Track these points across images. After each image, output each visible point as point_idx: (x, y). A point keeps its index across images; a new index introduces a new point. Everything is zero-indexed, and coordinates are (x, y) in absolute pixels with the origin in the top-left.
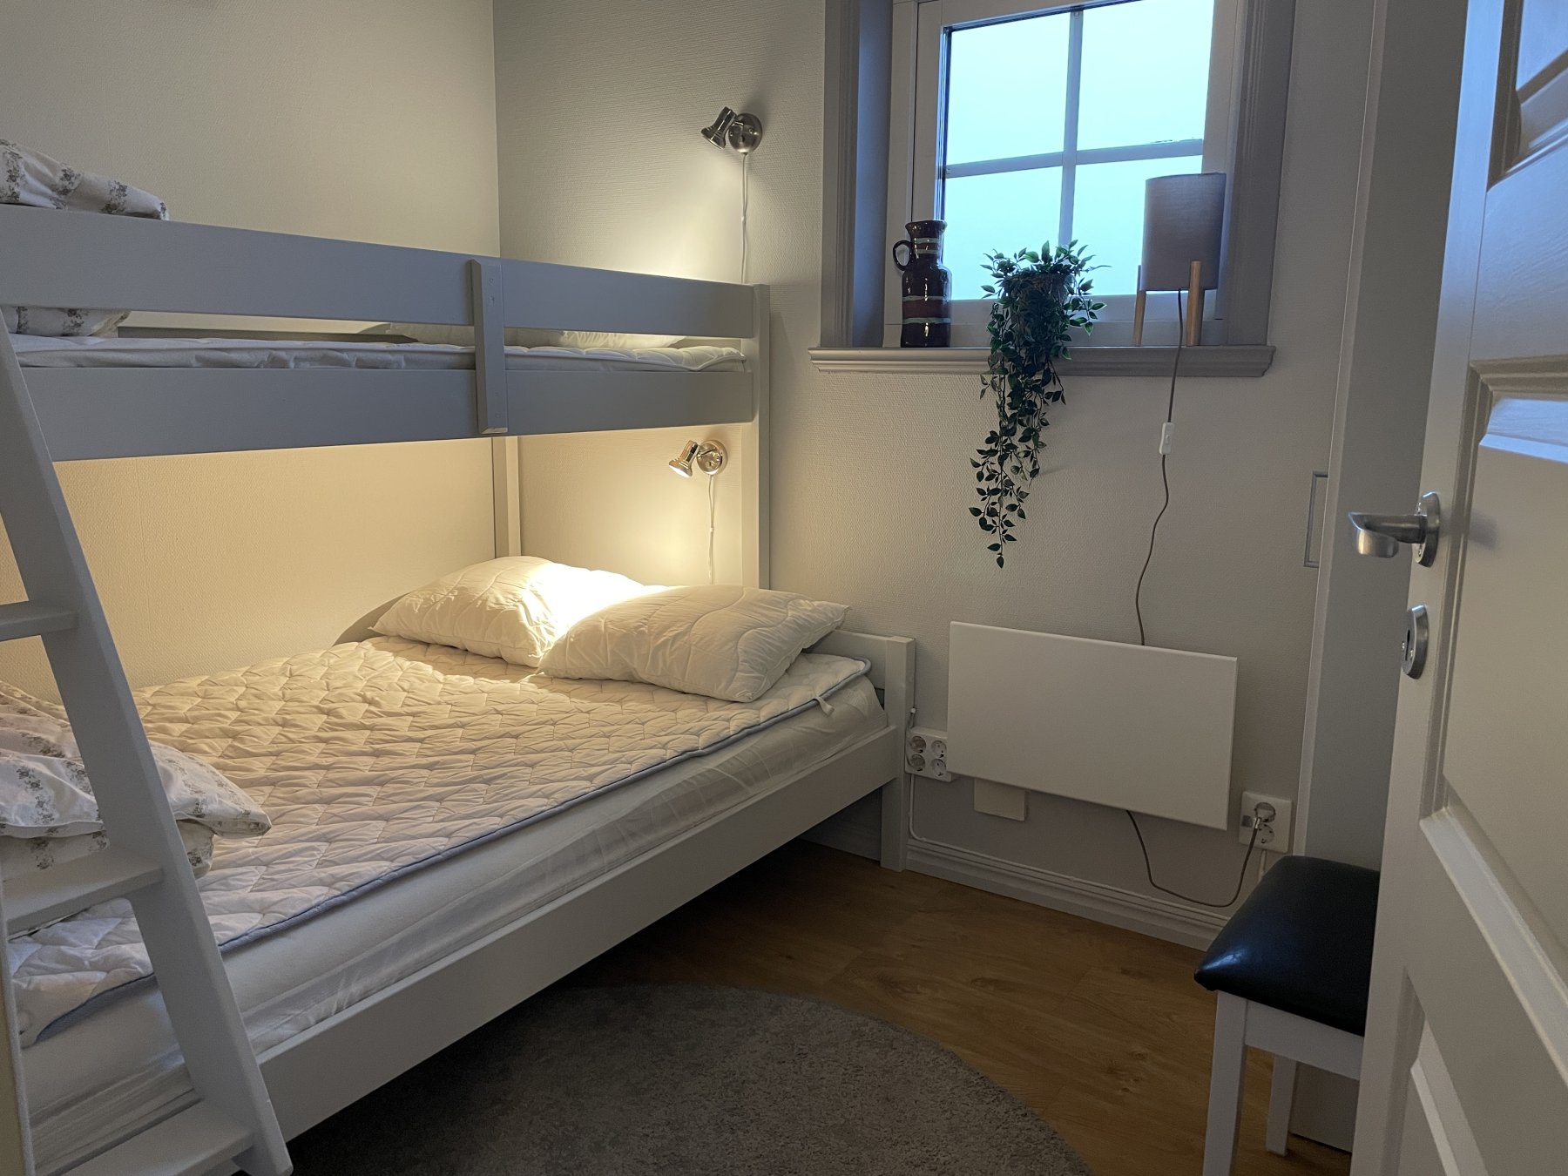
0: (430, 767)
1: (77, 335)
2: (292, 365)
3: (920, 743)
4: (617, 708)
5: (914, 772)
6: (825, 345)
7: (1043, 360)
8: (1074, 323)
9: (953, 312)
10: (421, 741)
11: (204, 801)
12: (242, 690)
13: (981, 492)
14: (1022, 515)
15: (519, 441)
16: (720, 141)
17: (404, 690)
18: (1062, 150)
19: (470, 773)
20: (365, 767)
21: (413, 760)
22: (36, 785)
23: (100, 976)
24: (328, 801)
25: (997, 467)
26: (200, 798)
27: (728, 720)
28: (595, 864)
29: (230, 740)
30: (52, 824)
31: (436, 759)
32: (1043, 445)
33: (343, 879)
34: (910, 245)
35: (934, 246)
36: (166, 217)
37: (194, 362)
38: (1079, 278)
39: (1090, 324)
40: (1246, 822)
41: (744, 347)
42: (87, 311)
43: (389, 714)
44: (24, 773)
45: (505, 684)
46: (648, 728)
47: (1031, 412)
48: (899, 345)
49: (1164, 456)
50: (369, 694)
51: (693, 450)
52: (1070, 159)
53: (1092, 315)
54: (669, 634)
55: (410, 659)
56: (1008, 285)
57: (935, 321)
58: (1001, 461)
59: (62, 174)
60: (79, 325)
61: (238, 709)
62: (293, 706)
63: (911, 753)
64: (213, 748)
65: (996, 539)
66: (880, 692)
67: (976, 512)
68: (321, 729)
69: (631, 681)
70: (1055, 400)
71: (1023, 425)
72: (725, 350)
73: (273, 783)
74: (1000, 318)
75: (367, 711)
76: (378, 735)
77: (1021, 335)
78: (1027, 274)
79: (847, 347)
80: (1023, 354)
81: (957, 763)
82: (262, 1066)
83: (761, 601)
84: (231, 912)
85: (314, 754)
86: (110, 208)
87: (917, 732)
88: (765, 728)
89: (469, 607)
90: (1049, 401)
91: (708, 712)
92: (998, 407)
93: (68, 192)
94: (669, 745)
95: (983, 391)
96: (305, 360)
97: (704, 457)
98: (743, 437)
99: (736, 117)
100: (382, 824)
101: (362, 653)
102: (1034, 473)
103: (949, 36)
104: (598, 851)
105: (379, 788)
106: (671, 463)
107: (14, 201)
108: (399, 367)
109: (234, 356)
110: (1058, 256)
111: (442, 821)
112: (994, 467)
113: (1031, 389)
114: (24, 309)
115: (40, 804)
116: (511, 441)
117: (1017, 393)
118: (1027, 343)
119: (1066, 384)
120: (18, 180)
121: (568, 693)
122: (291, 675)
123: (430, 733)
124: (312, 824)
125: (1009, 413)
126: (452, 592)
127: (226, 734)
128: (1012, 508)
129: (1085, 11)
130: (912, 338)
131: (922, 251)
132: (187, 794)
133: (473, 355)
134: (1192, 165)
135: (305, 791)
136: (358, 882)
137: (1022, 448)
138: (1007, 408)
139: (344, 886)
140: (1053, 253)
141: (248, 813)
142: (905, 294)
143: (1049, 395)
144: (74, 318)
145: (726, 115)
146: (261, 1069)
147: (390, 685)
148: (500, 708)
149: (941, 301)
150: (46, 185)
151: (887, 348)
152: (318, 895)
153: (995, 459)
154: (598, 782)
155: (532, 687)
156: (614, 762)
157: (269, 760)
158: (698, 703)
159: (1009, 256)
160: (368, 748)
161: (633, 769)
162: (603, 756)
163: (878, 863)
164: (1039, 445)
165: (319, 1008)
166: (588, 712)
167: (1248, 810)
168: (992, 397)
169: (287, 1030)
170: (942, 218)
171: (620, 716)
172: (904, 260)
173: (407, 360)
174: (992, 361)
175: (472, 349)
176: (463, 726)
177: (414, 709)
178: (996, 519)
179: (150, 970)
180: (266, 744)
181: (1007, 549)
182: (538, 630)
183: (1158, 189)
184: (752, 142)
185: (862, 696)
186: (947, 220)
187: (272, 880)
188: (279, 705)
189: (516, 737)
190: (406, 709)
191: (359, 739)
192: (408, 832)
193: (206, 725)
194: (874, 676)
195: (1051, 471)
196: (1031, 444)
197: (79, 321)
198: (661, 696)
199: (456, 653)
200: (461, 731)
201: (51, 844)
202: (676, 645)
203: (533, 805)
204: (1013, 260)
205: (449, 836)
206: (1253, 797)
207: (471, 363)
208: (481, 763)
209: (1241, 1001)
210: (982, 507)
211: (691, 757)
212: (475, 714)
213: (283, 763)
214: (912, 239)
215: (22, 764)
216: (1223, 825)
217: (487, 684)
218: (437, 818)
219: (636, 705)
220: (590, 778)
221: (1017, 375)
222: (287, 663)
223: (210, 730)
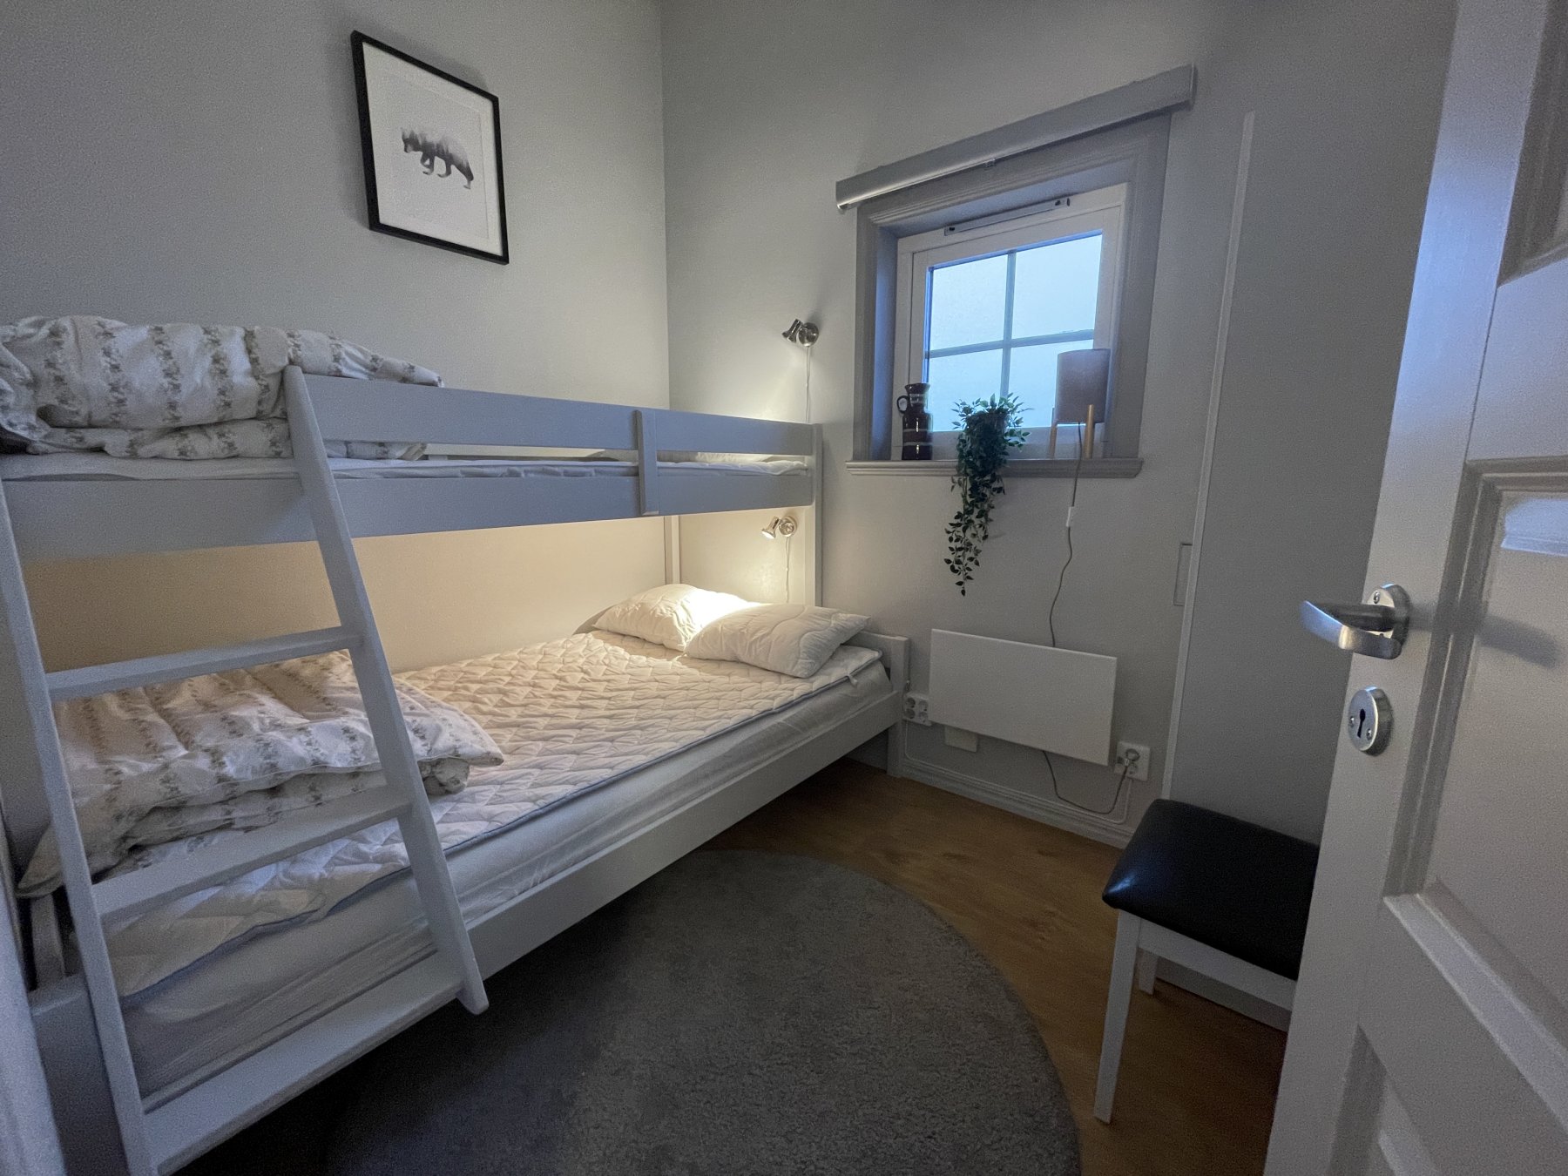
0: (610, 717)
1: (388, 458)
2: (523, 475)
3: (912, 702)
4: (726, 679)
5: (908, 719)
6: (856, 458)
7: (991, 467)
8: (1011, 445)
9: (934, 440)
10: (609, 699)
11: (460, 747)
12: (515, 663)
13: (951, 549)
14: (977, 564)
15: (679, 518)
16: (793, 339)
17: (606, 665)
18: (1002, 339)
19: (633, 722)
20: (573, 716)
21: (602, 712)
22: (353, 739)
23: (377, 867)
24: (545, 739)
25: (961, 534)
26: (458, 744)
27: (793, 690)
28: (704, 785)
29: (501, 695)
30: (359, 764)
31: (616, 712)
32: (991, 520)
33: (543, 798)
34: (908, 398)
35: (921, 399)
36: (443, 385)
37: (460, 475)
38: (1013, 417)
39: (1021, 445)
40: (1120, 761)
41: (806, 461)
42: (391, 444)
43: (594, 680)
44: (346, 730)
45: (663, 662)
46: (744, 694)
47: (983, 500)
48: (900, 458)
49: (1069, 529)
50: (585, 667)
51: (776, 523)
52: (1007, 345)
53: (1023, 439)
54: (759, 634)
55: (613, 644)
56: (969, 420)
57: (922, 444)
58: (964, 531)
59: (371, 358)
60: (386, 453)
61: (510, 675)
62: (542, 674)
63: (906, 707)
64: (490, 700)
65: (961, 578)
66: (888, 670)
67: (948, 561)
68: (555, 689)
69: (736, 661)
70: (998, 492)
71: (978, 508)
72: (795, 463)
73: (518, 725)
74: (964, 441)
75: (583, 678)
76: (585, 694)
77: (977, 452)
78: (981, 414)
79: (869, 460)
80: (978, 463)
81: (933, 716)
82: (472, 932)
83: (815, 614)
84: (470, 820)
85: (546, 706)
86: (405, 380)
87: (910, 695)
88: (815, 695)
89: (645, 614)
90: (994, 493)
91: (780, 684)
92: (963, 496)
93: (377, 370)
94: (755, 707)
95: (953, 487)
96: (531, 472)
97: (785, 526)
98: (806, 514)
99: (803, 326)
100: (574, 757)
101: (586, 640)
102: (985, 537)
103: (932, 272)
104: (707, 776)
105: (578, 731)
106: (763, 530)
107: (338, 374)
108: (591, 476)
109: (486, 470)
110: (1000, 402)
111: (611, 756)
112: (959, 534)
113: (984, 486)
114: (350, 443)
115: (354, 751)
116: (674, 518)
117: (974, 488)
118: (981, 457)
119: (1006, 483)
120: (341, 361)
121: (699, 669)
122: (545, 654)
123: (614, 694)
124: (532, 755)
125: (969, 500)
126: (637, 606)
127: (500, 691)
128: (971, 559)
129: (1018, 254)
130: (908, 454)
131: (915, 402)
132: (451, 742)
133: (637, 468)
134: (1088, 345)
135: (535, 732)
136: (552, 800)
137: (977, 522)
138: (968, 497)
139: (541, 803)
140: (997, 401)
141: (489, 753)
142: (904, 428)
143: (995, 489)
144: (382, 448)
145: (797, 324)
146: (470, 934)
147: (598, 661)
148: (657, 678)
149: (926, 432)
150: (361, 364)
151: (893, 461)
152: (527, 808)
153: (960, 529)
154: (709, 732)
155: (679, 665)
156: (720, 717)
157: (520, 710)
158: (775, 677)
159: (969, 404)
160: (577, 703)
161: (730, 723)
162: (714, 713)
163: (885, 772)
164: (988, 520)
165: (521, 885)
166: (709, 682)
167: (1121, 754)
168: (959, 491)
169: (498, 900)
170: (927, 381)
171: (728, 685)
172: (904, 408)
173: (596, 471)
174: (958, 468)
175: (636, 464)
176: (635, 689)
177: (609, 677)
178: (961, 566)
179: (409, 864)
180: (521, 698)
181: (967, 584)
182: (684, 629)
183: (1066, 361)
184: (812, 340)
185: (876, 673)
186: (930, 383)
187: (500, 796)
188: (534, 673)
189: (664, 698)
190: (605, 678)
191: (573, 696)
192: (588, 764)
193: (491, 685)
194: (884, 660)
195: (996, 537)
196: (983, 519)
197: (386, 450)
198: (754, 672)
199: (638, 641)
200: (633, 692)
201: (361, 776)
202: (763, 642)
203: (667, 747)
204: (972, 406)
205: (612, 768)
206: (1125, 745)
207: (636, 473)
208: (641, 715)
209: (1136, 919)
210: (952, 558)
211: (768, 714)
212: (642, 682)
213: (527, 712)
214: (909, 394)
215: (347, 724)
216: (1105, 762)
217: (653, 661)
218: (608, 754)
219: (738, 678)
220: (704, 729)
221: (974, 477)
222: (544, 647)
223: (492, 689)
